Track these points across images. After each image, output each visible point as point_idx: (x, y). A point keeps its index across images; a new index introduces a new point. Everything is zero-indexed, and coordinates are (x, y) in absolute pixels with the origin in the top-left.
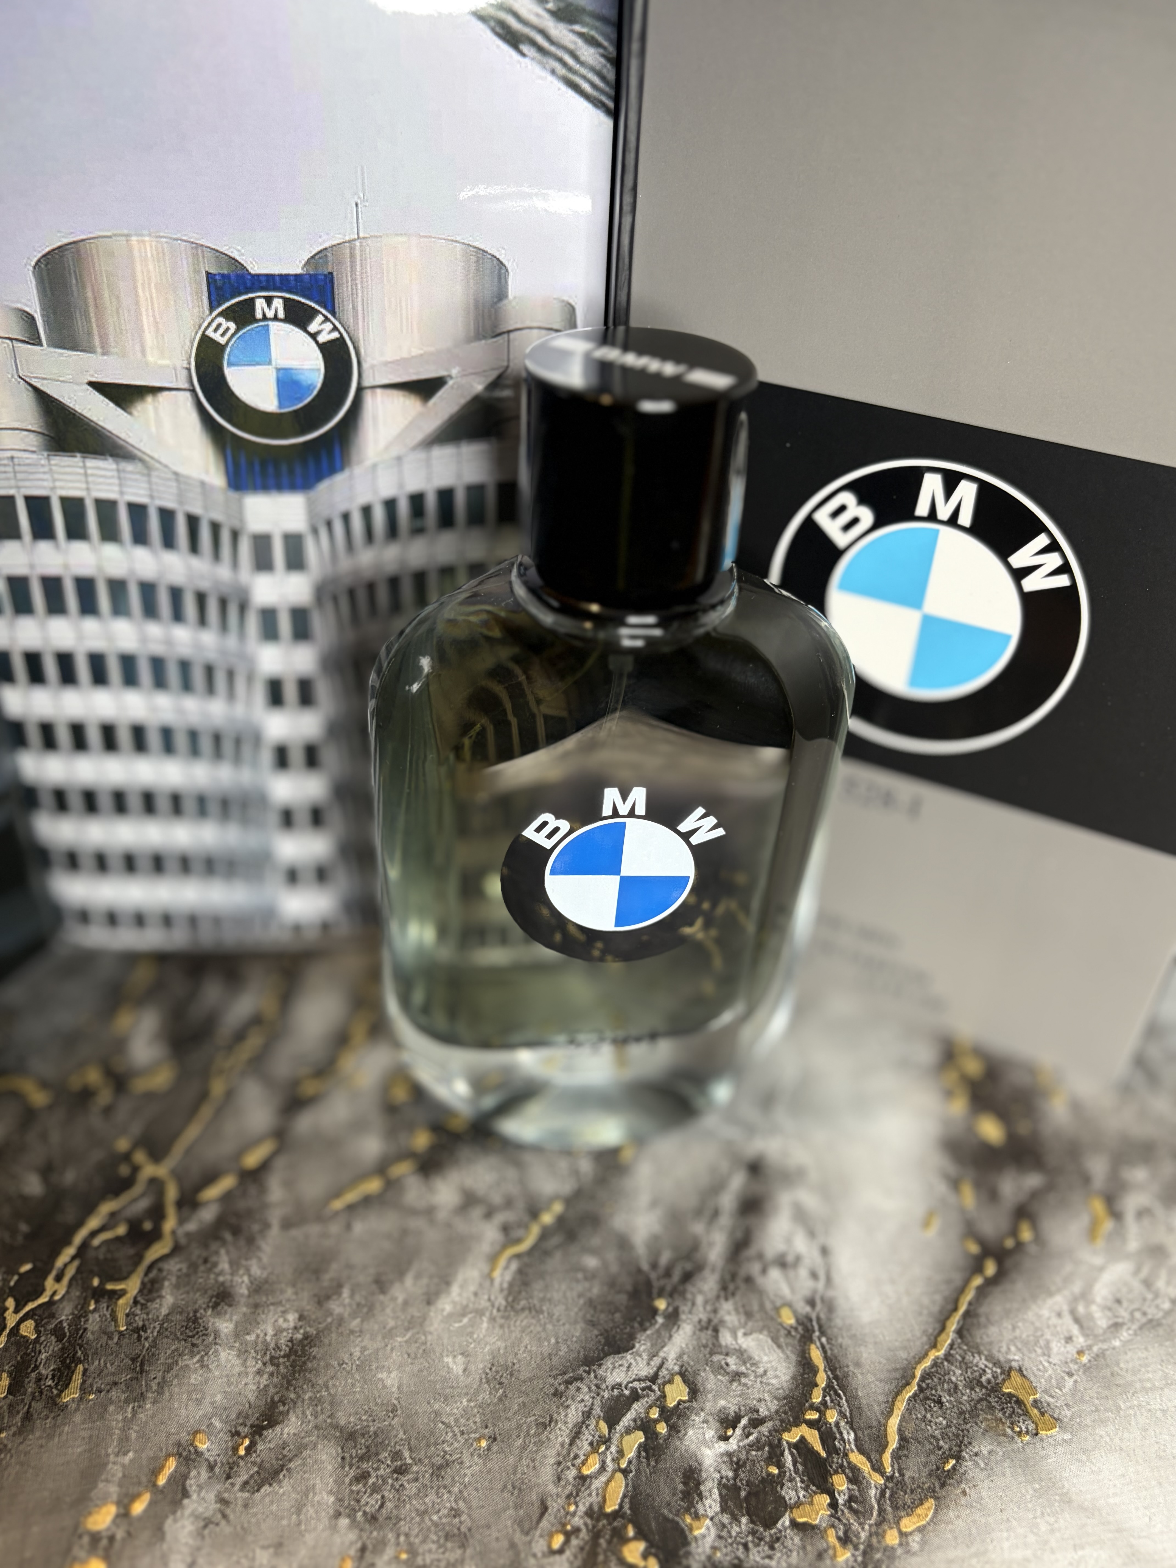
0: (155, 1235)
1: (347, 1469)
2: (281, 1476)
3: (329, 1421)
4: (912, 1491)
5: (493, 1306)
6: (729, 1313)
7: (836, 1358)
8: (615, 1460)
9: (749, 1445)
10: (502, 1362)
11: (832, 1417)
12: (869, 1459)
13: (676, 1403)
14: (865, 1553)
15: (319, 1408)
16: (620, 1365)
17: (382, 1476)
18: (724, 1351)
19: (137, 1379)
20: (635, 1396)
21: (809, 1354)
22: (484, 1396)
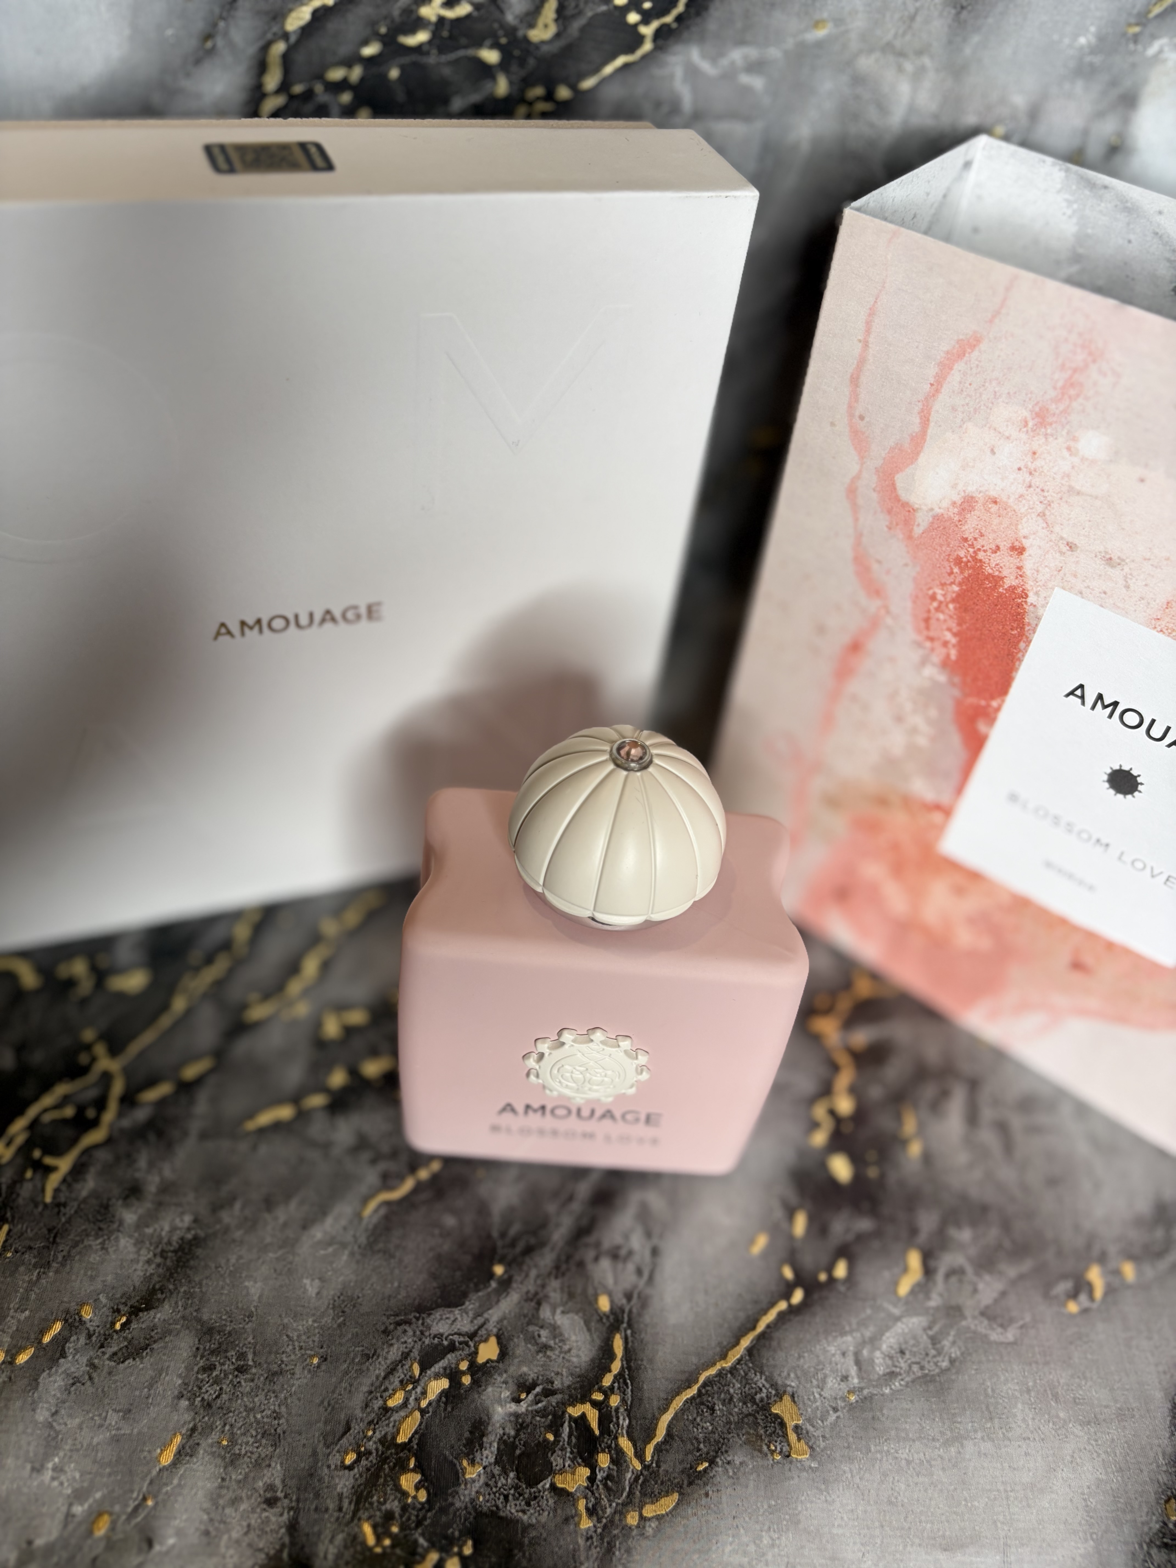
0: (94, 1123)
1: (198, 1359)
2: (144, 1354)
3: (195, 1314)
4: (662, 1483)
5: (356, 1241)
6: (555, 1291)
7: (634, 1350)
8: (417, 1400)
9: (536, 1411)
10: (349, 1294)
11: (615, 1401)
12: (635, 1446)
13: (484, 1360)
14: (605, 1527)
15: (190, 1302)
16: (447, 1318)
17: (225, 1371)
18: (540, 1324)
19: (48, 1248)
20: (452, 1348)
21: (613, 1342)
22: (327, 1320)
